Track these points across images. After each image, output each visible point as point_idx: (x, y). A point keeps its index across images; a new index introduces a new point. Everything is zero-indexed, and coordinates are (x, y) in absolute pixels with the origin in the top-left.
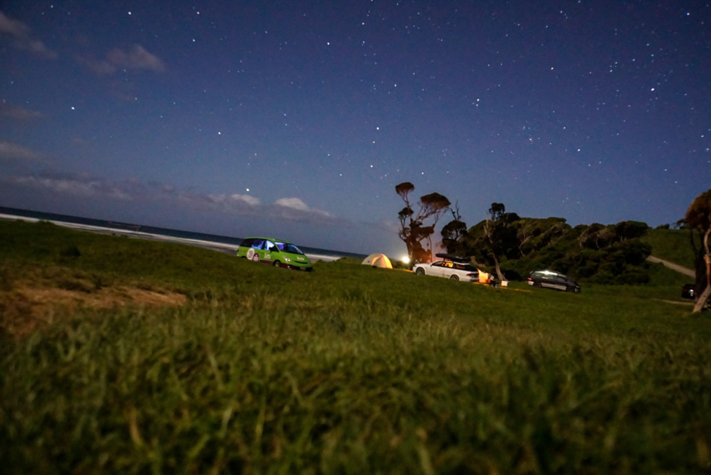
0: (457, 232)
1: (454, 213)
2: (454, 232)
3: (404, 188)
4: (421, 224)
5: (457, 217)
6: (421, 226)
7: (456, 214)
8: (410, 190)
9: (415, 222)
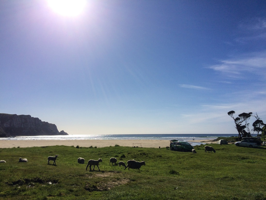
0: (259, 124)
1: (256, 117)
2: (258, 124)
3: (231, 113)
4: (241, 125)
5: (258, 118)
6: (241, 126)
7: (257, 118)
8: (233, 113)
9: (238, 124)
